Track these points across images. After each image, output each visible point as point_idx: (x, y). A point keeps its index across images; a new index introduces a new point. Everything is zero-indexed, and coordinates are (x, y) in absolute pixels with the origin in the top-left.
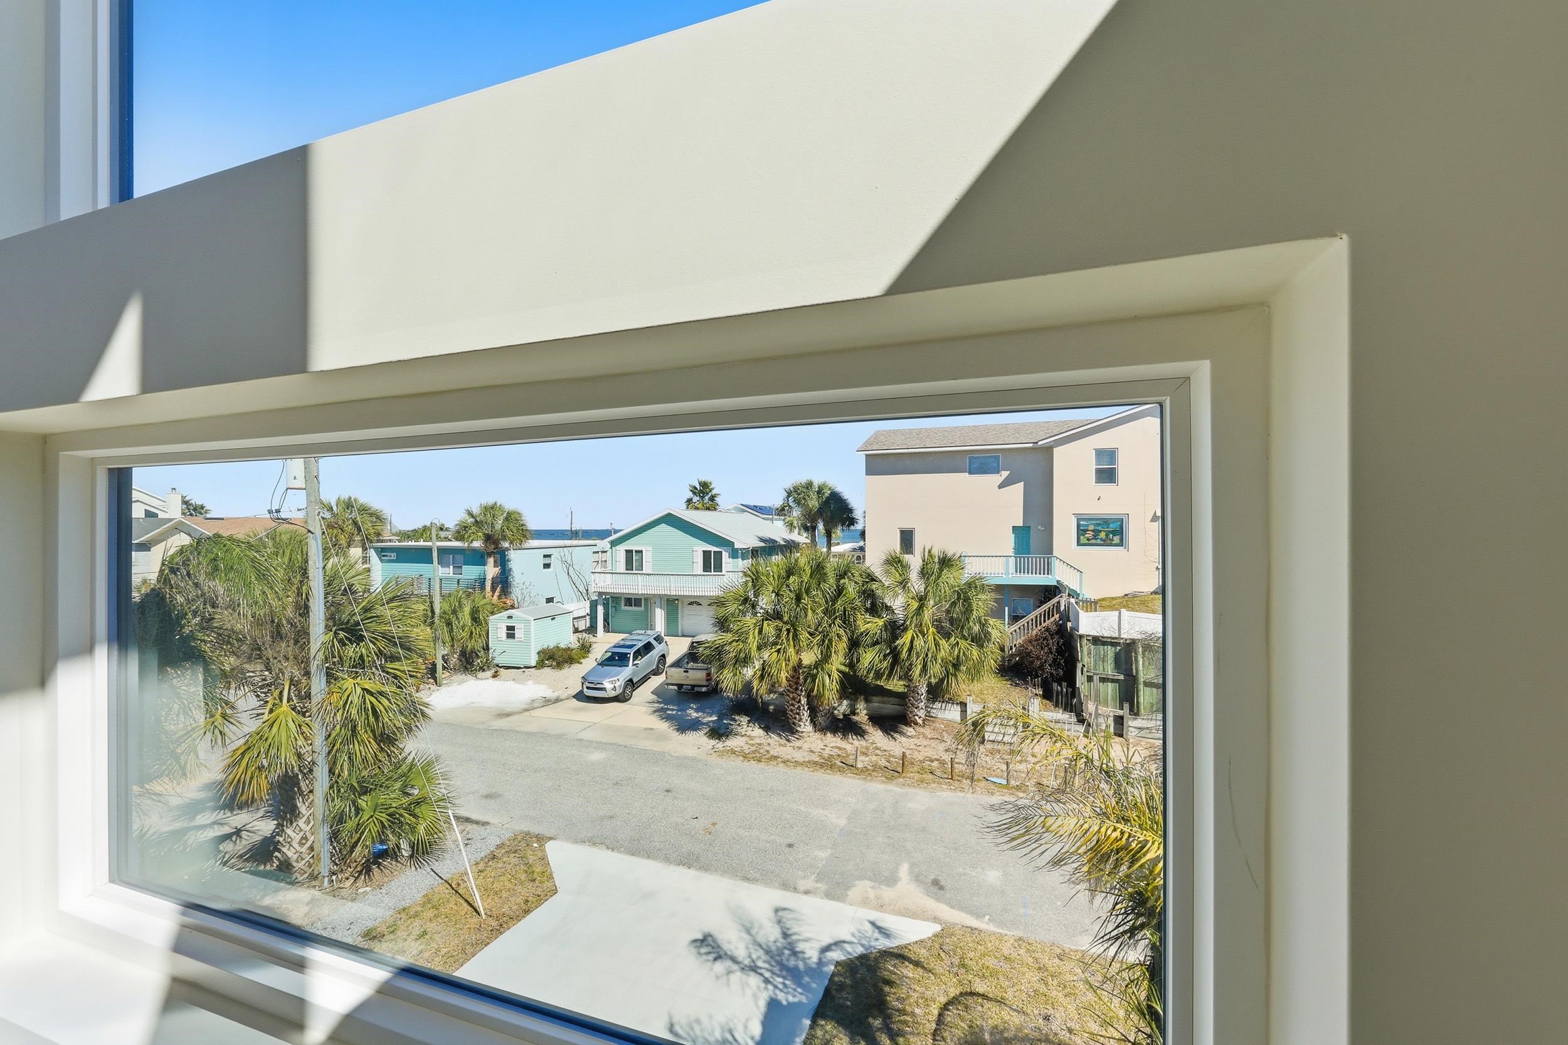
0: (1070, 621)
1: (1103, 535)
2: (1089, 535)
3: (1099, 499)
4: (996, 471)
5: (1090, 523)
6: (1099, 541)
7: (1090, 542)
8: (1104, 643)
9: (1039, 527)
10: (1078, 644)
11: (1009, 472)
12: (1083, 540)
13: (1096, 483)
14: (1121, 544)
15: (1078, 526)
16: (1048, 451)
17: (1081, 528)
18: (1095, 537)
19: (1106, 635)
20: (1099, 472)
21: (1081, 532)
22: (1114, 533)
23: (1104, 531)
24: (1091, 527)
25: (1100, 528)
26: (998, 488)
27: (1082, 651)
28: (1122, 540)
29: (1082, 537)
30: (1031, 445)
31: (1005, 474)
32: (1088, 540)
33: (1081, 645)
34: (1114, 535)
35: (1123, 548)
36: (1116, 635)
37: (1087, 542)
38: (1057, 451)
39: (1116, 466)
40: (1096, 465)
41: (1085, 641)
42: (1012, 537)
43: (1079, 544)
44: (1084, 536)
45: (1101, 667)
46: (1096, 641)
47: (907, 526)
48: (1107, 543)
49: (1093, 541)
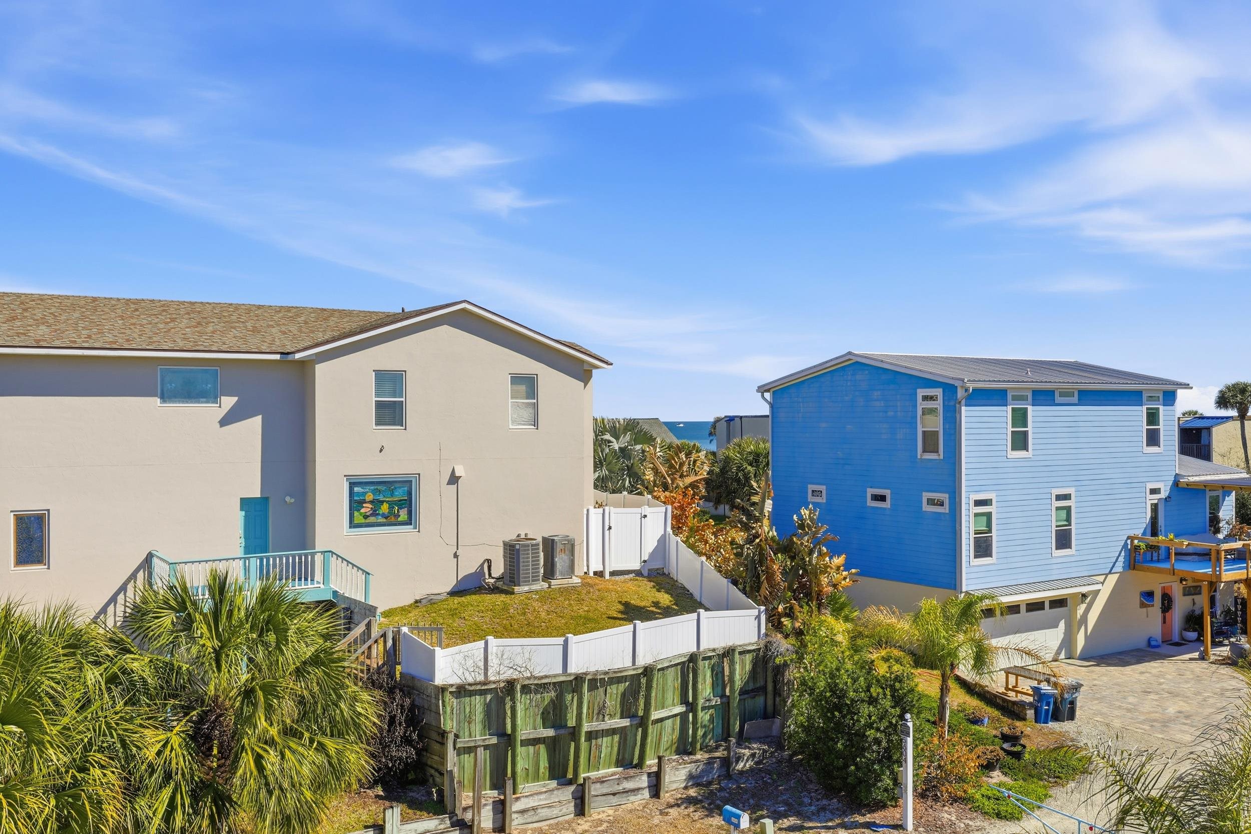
0: (399, 664)
1: (385, 508)
2: (367, 509)
3: (381, 451)
4: (211, 396)
5: (367, 489)
6: (381, 520)
7: (367, 521)
8: (471, 694)
9: (288, 499)
10: (440, 702)
11: (236, 399)
12: (358, 519)
13: (376, 424)
14: (408, 522)
15: (351, 493)
16: (305, 369)
17: (356, 498)
18: (374, 513)
19: (470, 680)
20: (380, 406)
21: (355, 504)
22: (401, 504)
23: (387, 502)
24: (370, 497)
25: (381, 498)
26: (218, 425)
27: (445, 712)
28: (410, 513)
29: (356, 514)
30: (278, 357)
31: (228, 402)
32: (366, 517)
33: (443, 702)
34: (400, 508)
35: (412, 527)
36: (481, 678)
37: (363, 521)
38: (321, 369)
39: (403, 399)
40: (377, 395)
41: (448, 696)
42: (239, 517)
43: (353, 525)
44: (359, 510)
45: (467, 730)
46: (462, 691)
47: (31, 505)
48: (391, 520)
49: (372, 519)
